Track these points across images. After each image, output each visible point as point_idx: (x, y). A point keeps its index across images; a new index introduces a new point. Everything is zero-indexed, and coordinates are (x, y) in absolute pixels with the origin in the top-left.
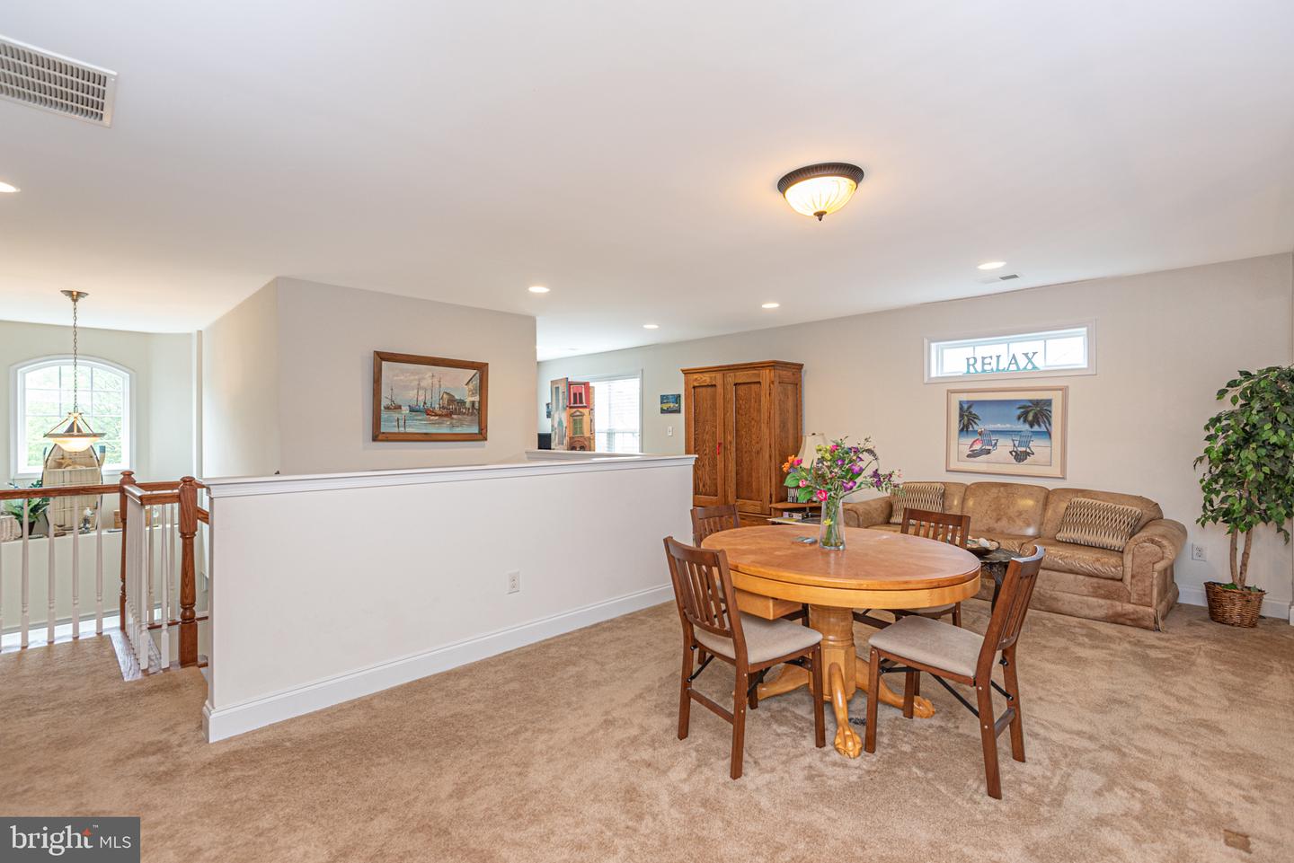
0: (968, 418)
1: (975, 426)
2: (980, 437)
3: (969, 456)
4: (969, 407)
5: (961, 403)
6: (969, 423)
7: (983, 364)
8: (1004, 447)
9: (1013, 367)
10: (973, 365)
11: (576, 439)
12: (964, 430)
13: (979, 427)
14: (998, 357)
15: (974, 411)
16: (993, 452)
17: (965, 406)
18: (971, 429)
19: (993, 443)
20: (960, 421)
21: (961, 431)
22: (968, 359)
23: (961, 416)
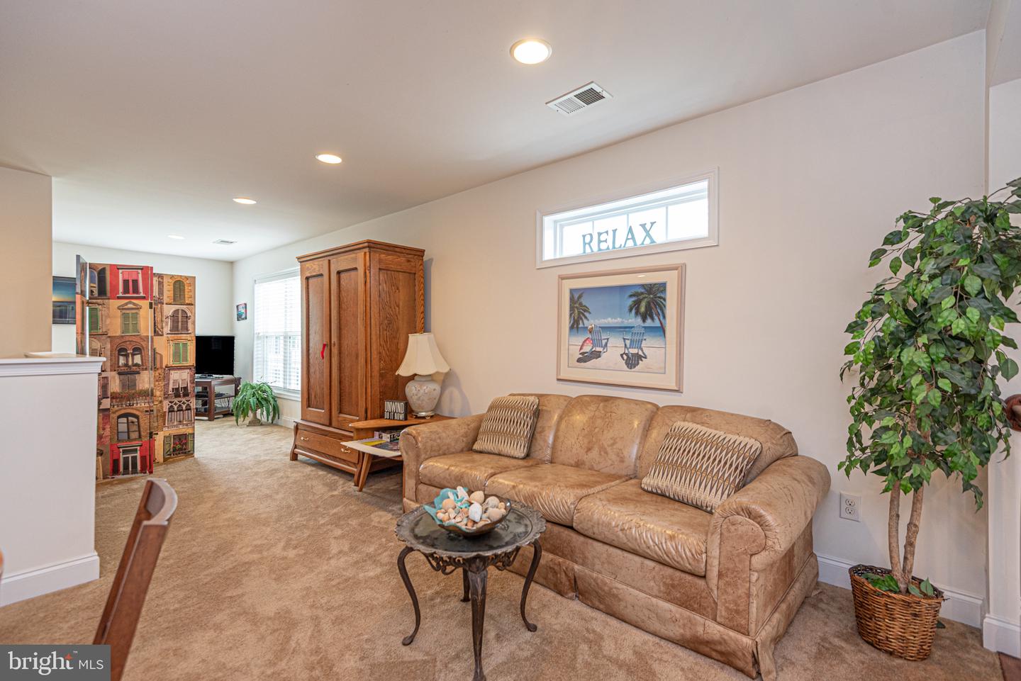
0: (578, 308)
1: (585, 321)
2: (589, 336)
3: (579, 360)
4: (580, 297)
5: (572, 291)
6: (580, 318)
7: (600, 242)
8: (615, 348)
9: (630, 243)
10: (589, 244)
11: (127, 339)
12: (575, 326)
13: (591, 322)
14: (614, 231)
15: (585, 301)
16: (603, 355)
17: (576, 296)
18: (581, 325)
19: (604, 342)
20: (571, 315)
21: (572, 328)
22: (584, 236)
23: (572, 309)
